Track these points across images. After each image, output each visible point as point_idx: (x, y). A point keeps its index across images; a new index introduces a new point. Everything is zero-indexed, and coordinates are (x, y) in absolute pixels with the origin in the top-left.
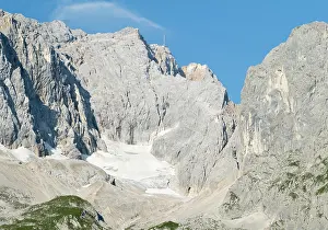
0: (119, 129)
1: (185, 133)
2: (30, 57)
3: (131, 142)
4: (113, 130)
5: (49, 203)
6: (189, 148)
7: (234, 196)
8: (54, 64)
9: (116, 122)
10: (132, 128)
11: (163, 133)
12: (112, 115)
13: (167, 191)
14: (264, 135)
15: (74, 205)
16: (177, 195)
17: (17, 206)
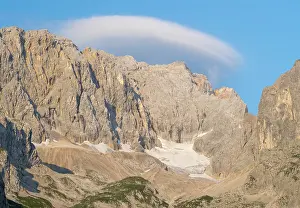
0: (171, 132)
1: (217, 135)
2: (109, 80)
3: (179, 141)
4: (166, 133)
5: (121, 182)
6: (220, 146)
7: (252, 178)
8: (126, 86)
9: (169, 127)
10: (180, 132)
11: (201, 135)
12: (166, 122)
13: (204, 176)
14: (274, 135)
15: (139, 183)
16: (211, 178)
17: (99, 183)
